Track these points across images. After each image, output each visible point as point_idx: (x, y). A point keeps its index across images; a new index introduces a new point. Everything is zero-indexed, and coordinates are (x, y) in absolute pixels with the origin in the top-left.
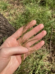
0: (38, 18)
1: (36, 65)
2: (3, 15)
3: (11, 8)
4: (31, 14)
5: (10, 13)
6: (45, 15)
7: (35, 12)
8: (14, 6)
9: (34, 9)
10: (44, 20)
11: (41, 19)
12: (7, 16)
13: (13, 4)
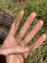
0: (40, 9)
1: (45, 52)
2: (9, 13)
3: (14, 6)
4: (33, 7)
5: (14, 11)
6: (46, 4)
7: (35, 4)
8: (16, 4)
9: (35, 2)
10: (46, 9)
11: (43, 9)
12: (12, 14)
13: (15, 3)
